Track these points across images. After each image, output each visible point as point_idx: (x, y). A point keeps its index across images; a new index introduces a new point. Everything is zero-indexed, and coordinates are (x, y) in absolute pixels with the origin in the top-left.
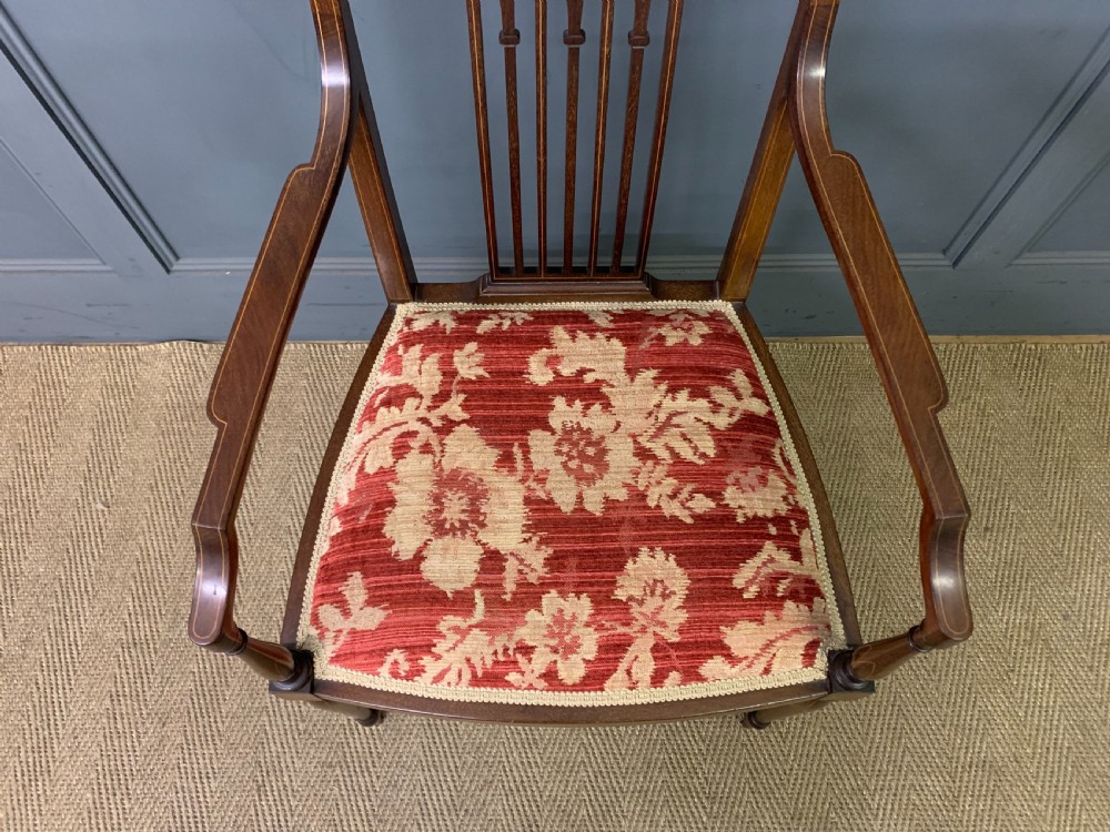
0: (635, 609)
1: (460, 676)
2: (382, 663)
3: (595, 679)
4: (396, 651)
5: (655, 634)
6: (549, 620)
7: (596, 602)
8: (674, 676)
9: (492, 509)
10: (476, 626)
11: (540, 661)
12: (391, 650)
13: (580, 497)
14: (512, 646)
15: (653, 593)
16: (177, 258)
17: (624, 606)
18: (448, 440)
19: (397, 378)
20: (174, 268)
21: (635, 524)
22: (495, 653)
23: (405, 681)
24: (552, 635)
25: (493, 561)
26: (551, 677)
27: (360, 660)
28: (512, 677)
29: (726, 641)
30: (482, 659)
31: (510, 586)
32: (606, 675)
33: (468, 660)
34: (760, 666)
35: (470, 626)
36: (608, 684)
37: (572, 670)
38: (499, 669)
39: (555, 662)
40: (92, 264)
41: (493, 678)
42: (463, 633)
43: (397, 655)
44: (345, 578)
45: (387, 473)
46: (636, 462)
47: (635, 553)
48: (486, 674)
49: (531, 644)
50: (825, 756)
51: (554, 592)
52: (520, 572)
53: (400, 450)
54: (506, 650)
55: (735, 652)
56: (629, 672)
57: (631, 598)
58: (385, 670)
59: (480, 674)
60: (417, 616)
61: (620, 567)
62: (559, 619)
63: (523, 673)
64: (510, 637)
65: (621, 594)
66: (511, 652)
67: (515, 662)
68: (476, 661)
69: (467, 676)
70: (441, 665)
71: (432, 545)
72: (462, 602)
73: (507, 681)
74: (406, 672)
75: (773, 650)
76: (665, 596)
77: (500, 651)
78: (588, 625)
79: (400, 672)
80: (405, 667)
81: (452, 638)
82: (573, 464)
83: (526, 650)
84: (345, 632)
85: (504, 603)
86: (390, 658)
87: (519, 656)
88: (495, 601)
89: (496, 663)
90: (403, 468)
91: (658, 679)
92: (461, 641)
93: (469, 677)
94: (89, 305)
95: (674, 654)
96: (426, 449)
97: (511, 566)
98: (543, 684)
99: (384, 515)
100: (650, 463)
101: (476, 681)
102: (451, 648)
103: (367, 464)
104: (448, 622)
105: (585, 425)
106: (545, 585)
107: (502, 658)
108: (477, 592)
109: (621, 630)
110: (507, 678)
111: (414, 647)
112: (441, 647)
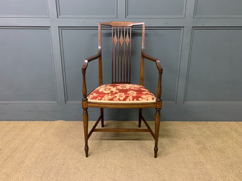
0: (130, 94)
1: (107, 99)
3: (125, 100)
5: (132, 96)
7: (125, 94)
8: (135, 100)
9: (112, 89)
11: (118, 98)
13: (123, 89)
16: (67, 101)
21: (130, 90)
23: (100, 100)
24: (119, 96)
25: (112, 91)
26: (119, 100)
27: (94, 99)
28: (114, 99)
29: (142, 97)
32: (126, 99)
34: (146, 99)
36: (126, 100)
37: (122, 99)
38: (112, 99)
39: (120, 98)
40: (55, 102)
41: (112, 100)
42: (108, 96)
46: (130, 87)
48: (111, 99)
50: (171, 161)
52: (115, 92)
54: (113, 97)
55: (143, 98)
56: (129, 99)
60: (102, 95)
62: (120, 94)
65: (128, 93)
69: (108, 99)
71: (104, 91)
75: (148, 98)
76: (133, 93)
82: (122, 87)
83: (116, 97)
84: (93, 96)
85: (113, 94)
86: (98, 98)
87: (115, 97)
88: (111, 94)
91: (133, 100)
94: (51, 111)
95: (135, 97)
98: (118, 100)
99: (99, 90)
101: (109, 100)
104: (106, 95)
106: (118, 93)
108: (110, 93)
109: (128, 95)
112: (105, 97)
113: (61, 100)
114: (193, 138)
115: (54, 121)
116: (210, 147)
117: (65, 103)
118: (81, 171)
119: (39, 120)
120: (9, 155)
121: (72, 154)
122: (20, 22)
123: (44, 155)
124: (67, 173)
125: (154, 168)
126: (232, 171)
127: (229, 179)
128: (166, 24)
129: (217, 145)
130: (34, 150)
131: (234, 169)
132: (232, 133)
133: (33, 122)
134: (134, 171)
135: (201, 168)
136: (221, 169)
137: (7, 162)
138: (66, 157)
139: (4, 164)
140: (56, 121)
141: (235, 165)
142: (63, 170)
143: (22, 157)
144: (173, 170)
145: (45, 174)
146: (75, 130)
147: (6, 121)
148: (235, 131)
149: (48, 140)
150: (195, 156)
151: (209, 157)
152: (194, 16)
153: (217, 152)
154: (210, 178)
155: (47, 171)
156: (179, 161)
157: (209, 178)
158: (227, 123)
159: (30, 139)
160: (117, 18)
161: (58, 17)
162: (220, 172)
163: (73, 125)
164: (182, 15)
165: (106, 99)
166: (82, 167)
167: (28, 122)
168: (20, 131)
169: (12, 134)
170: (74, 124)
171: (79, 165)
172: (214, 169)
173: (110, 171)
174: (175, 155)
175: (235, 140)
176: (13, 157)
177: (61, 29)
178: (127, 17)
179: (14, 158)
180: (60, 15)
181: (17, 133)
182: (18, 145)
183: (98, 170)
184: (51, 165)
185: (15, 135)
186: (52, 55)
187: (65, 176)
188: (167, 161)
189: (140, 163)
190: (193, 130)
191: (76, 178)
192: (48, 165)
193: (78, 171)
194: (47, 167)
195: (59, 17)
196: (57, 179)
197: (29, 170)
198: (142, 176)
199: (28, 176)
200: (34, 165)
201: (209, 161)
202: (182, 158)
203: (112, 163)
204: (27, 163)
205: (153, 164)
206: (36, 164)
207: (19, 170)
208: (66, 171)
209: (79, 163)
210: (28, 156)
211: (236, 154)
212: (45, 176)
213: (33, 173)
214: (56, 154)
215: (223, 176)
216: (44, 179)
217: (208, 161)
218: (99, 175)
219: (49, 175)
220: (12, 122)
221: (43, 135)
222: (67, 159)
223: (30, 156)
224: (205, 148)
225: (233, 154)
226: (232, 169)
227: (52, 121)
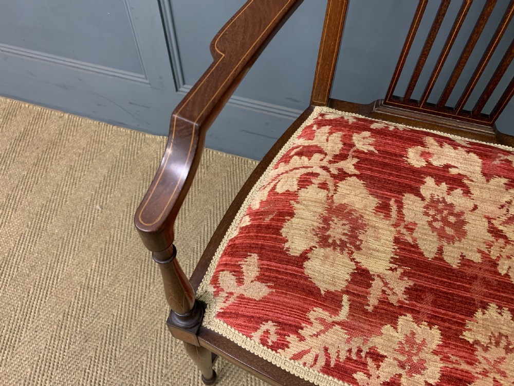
0: (480, 353)
1: (316, 360)
2: (256, 329)
4: (270, 323)
5: (495, 380)
6: (401, 338)
9: (367, 239)
10: (339, 323)
11: (387, 371)
12: (267, 321)
13: (440, 250)
14: (365, 349)
15: (497, 344)
16: (184, 83)
17: (470, 348)
18: (340, 184)
19: (310, 141)
20: (181, 89)
21: (487, 283)
22: (350, 351)
23: (270, 350)
24: (402, 351)
25: (362, 277)
27: (240, 321)
28: (359, 376)
30: (338, 352)
31: (373, 301)
33: (326, 349)
35: (333, 322)
38: (350, 366)
39: (400, 375)
40: (140, 77)
42: (328, 326)
43: (269, 326)
44: (246, 256)
45: (291, 195)
46: (489, 237)
47: (484, 307)
49: (382, 353)
51: (409, 317)
52: (384, 292)
53: (304, 182)
54: (360, 351)
57: (477, 342)
58: (257, 335)
59: (332, 364)
60: (293, 300)
61: (471, 314)
62: (410, 339)
63: (369, 376)
64: (366, 341)
65: (468, 336)
66: (363, 354)
67: (365, 364)
68: (332, 352)
69: (322, 362)
70: (302, 346)
71: (316, 251)
72: (331, 301)
73: (353, 378)
74: (273, 342)
77: (355, 350)
78: (435, 353)
79: (268, 340)
80: (273, 338)
81: (318, 327)
82: (438, 225)
83: (378, 358)
84: (235, 295)
85: (366, 312)
86: (265, 327)
87: (369, 361)
89: (349, 359)
90: (303, 193)
92: (323, 332)
93: (323, 364)
94: (130, 103)
96: (323, 186)
97: (377, 284)
99: (284, 221)
100: (501, 241)
102: (314, 335)
103: (278, 187)
104: (317, 313)
105: (449, 200)
107: (354, 357)
108: (345, 298)
110: (355, 375)
111: (286, 324)
112: (307, 331)
113: (161, 78)
117: (177, 90)
149: (108, 239)
165: (309, 358)
167: (66, 116)
168: (36, 161)
181: (26, 174)
227: (140, 130)
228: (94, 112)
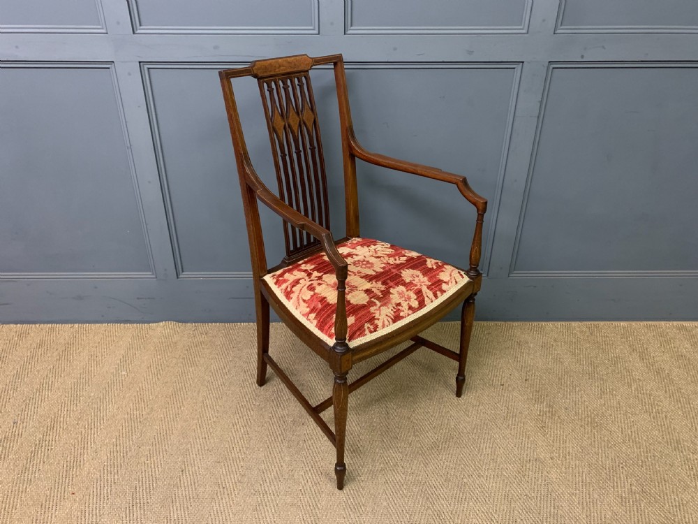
16: (183, 272)
20: (180, 276)
40: (148, 274)
50: (460, 458)
94: (138, 298)
113: (166, 270)
114: (526, 380)
115: (149, 322)
116: (566, 409)
117: (178, 278)
118: (229, 490)
119: (108, 322)
120: (38, 442)
121: (203, 436)
122: (17, 47)
123: (131, 441)
124: (193, 498)
125: (417, 478)
126: (614, 488)
127: (601, 512)
128: (471, 53)
129: (586, 403)
130: (102, 422)
131: (619, 482)
132: (630, 361)
133: (93, 326)
134: (363, 489)
135: (535, 478)
136: (586, 480)
137: (35, 462)
138: (189, 446)
139: (29, 470)
140: (155, 322)
141: (622, 467)
142: (183, 489)
143: (73, 448)
144: (464, 486)
145: (138, 501)
146: (210, 353)
147: (16, 323)
148: (640, 356)
149: (138, 389)
150: (524, 439)
151: (560, 443)
152: (556, 28)
153: (581, 426)
154: (554, 509)
155: (141, 490)
156: (483, 455)
157: (552, 510)
158: (624, 328)
159: (89, 385)
160: (319, 34)
161: (134, 33)
162: (581, 490)
163: (203, 336)
164: (521, 25)
166: (232, 476)
167: (76, 325)
168: (58, 357)
169: (38, 371)
170: (206, 334)
171: (224, 472)
172: (569, 481)
173: (302, 490)
174: (474, 436)
175: (635, 386)
176: (49, 448)
177: (149, 69)
178: (349, 32)
179: (52, 449)
180: (140, 25)
181: (52, 367)
182: (60, 407)
183: (273, 487)
184: (150, 473)
185: (46, 373)
186: (129, 145)
187: (190, 508)
188: (450, 456)
189: (380, 464)
190: (529, 354)
191: (218, 513)
192: (143, 474)
193: (222, 490)
194: (141, 479)
195: (138, 32)
196: (168, 514)
197: (95, 489)
198: (385, 504)
199: (95, 506)
200: (106, 471)
201: (559, 456)
202: (491, 446)
203: (309, 465)
204: (87, 465)
205: (414, 468)
206: (112, 469)
207: (70, 489)
208: (190, 490)
209: (222, 464)
210: (89, 443)
211: (630, 433)
212: (138, 505)
213: (106, 497)
214: (162, 438)
215: (587, 502)
216: (135, 516)
217: (557, 455)
218: (275, 503)
219: (148, 503)
220: (33, 326)
221: (123, 373)
222: (191, 454)
223: (94, 442)
224: (552, 415)
225: (622, 433)
226: (613, 479)
227: (144, 322)
228: (103, 316)
